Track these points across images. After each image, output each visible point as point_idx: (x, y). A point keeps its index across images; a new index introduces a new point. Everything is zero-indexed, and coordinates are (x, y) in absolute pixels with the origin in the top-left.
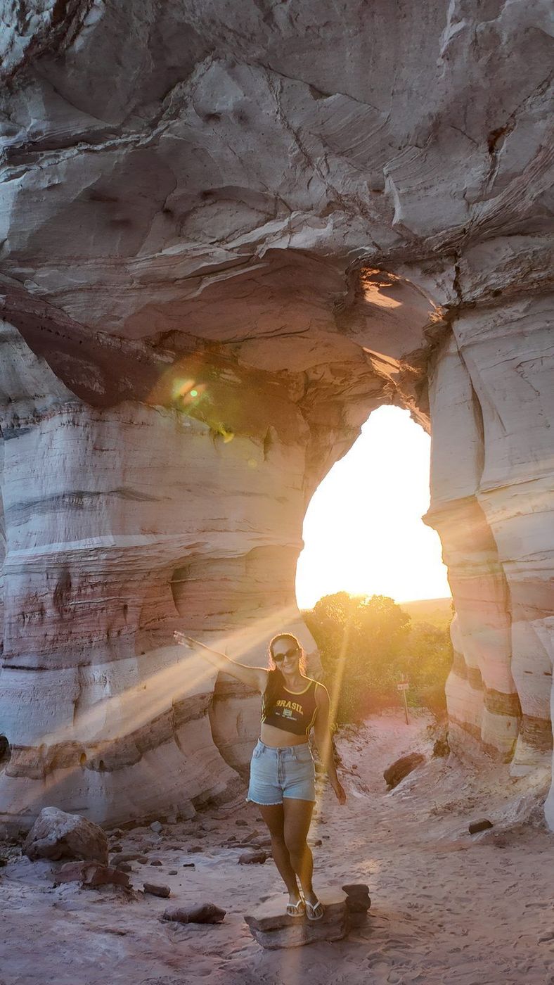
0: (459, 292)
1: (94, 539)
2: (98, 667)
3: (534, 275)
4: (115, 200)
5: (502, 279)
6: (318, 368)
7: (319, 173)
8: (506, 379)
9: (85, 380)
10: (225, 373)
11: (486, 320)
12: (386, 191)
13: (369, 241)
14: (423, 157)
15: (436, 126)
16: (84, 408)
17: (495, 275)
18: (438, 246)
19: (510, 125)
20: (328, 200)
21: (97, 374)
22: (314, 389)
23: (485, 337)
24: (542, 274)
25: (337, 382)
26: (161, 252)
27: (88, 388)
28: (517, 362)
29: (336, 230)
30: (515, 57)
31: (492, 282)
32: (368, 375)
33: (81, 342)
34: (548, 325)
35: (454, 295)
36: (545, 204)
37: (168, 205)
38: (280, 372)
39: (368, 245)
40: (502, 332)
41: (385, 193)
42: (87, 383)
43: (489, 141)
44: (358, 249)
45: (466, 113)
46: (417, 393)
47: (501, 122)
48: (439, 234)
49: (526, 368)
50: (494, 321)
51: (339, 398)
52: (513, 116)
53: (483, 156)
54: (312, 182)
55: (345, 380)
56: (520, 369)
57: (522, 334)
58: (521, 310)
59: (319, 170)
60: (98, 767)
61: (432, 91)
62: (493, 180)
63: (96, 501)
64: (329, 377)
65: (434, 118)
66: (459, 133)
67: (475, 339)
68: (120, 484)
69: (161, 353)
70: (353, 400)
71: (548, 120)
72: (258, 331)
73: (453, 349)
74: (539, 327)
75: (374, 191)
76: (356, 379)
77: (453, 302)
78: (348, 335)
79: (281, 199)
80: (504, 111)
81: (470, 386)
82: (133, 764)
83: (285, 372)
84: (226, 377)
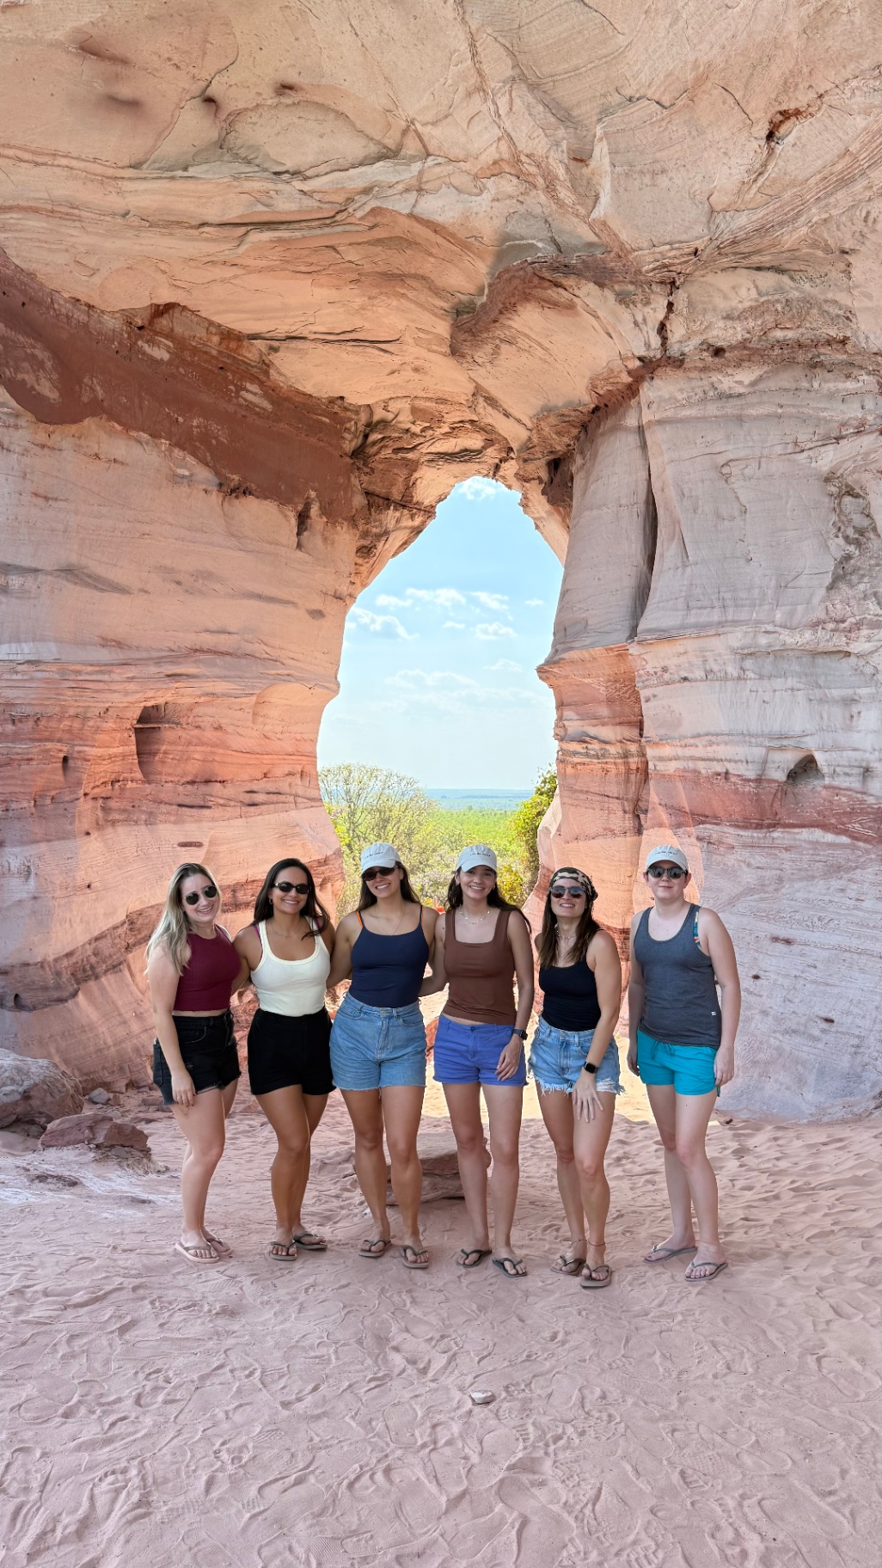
0: (664, 339)
1: (24, 645)
2: (17, 850)
3: (779, 334)
4: (124, 62)
5: (731, 331)
6: (390, 403)
7: (492, 108)
8: (703, 481)
9: (28, 373)
10: (247, 391)
11: (693, 389)
12: (593, 163)
13: (545, 234)
14: (664, 123)
15: (701, 80)
16: (22, 422)
17: (721, 324)
18: (651, 266)
19: (810, 110)
20: (497, 156)
21: (49, 364)
22: (380, 436)
23: (686, 413)
24: (790, 334)
25: (416, 429)
26: (185, 169)
27: (33, 388)
28: (721, 460)
29: (496, 204)
30: (858, 17)
31: (715, 333)
32: (468, 426)
33: (23, 304)
34: (780, 411)
35: (655, 341)
36: (825, 235)
37: (213, 91)
38: (332, 401)
39: (541, 240)
40: (712, 409)
41: (591, 167)
42: (29, 378)
43: (771, 122)
44: (524, 242)
45: (752, 74)
46: (549, 472)
47: (800, 100)
48: (657, 250)
49: (735, 469)
50: (705, 392)
51: (410, 456)
52: (821, 96)
53: (755, 144)
54: (476, 118)
55: (430, 428)
56: (726, 470)
57: (740, 419)
58: (747, 382)
59: (495, 103)
60: (12, 1004)
61: (711, 26)
62: (760, 183)
63: (30, 582)
64: (405, 420)
65: (701, 69)
66: (731, 101)
67: (669, 414)
68: (74, 559)
69: (151, 342)
70: (432, 461)
71: (872, 118)
72: (314, 328)
73: (631, 421)
74: (766, 412)
75: (575, 159)
76: (446, 429)
77: (652, 354)
78: (465, 365)
79: (416, 131)
80: (811, 86)
81: (645, 483)
82: (66, 1001)
83: (339, 402)
84: (249, 397)
